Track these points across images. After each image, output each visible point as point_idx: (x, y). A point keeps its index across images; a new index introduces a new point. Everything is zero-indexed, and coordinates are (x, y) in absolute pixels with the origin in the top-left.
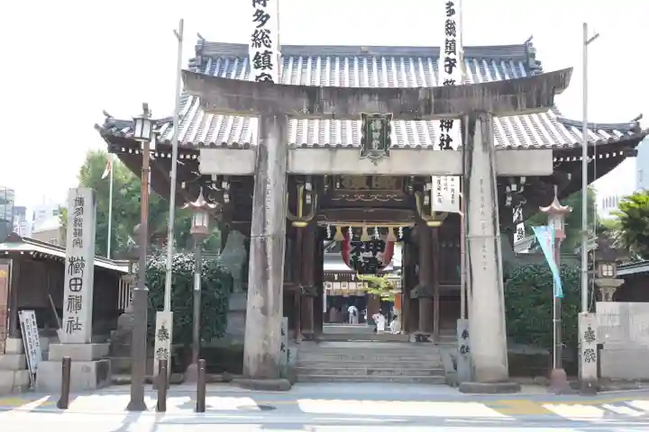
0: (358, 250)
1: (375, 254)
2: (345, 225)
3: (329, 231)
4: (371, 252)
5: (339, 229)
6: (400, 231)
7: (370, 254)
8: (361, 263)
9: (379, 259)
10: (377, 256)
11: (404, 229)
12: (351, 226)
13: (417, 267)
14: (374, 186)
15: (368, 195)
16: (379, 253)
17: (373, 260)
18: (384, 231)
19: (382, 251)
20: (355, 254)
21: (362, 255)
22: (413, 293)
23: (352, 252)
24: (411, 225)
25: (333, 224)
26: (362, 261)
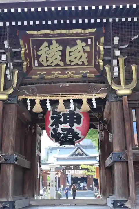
0: (57, 122)
1: (72, 125)
2: (43, 98)
3: (29, 104)
4: (68, 124)
5: (37, 101)
6: (94, 101)
7: (67, 126)
8: (60, 134)
9: (76, 130)
10: (74, 128)
11: (97, 100)
12: (48, 98)
13: (111, 134)
14: (68, 63)
15: (63, 71)
16: (75, 125)
17: (71, 131)
18: (78, 102)
19: (79, 123)
20: (54, 127)
21: (61, 126)
22: (108, 162)
23: (52, 125)
24: (103, 96)
25: (33, 98)
26: (61, 132)
